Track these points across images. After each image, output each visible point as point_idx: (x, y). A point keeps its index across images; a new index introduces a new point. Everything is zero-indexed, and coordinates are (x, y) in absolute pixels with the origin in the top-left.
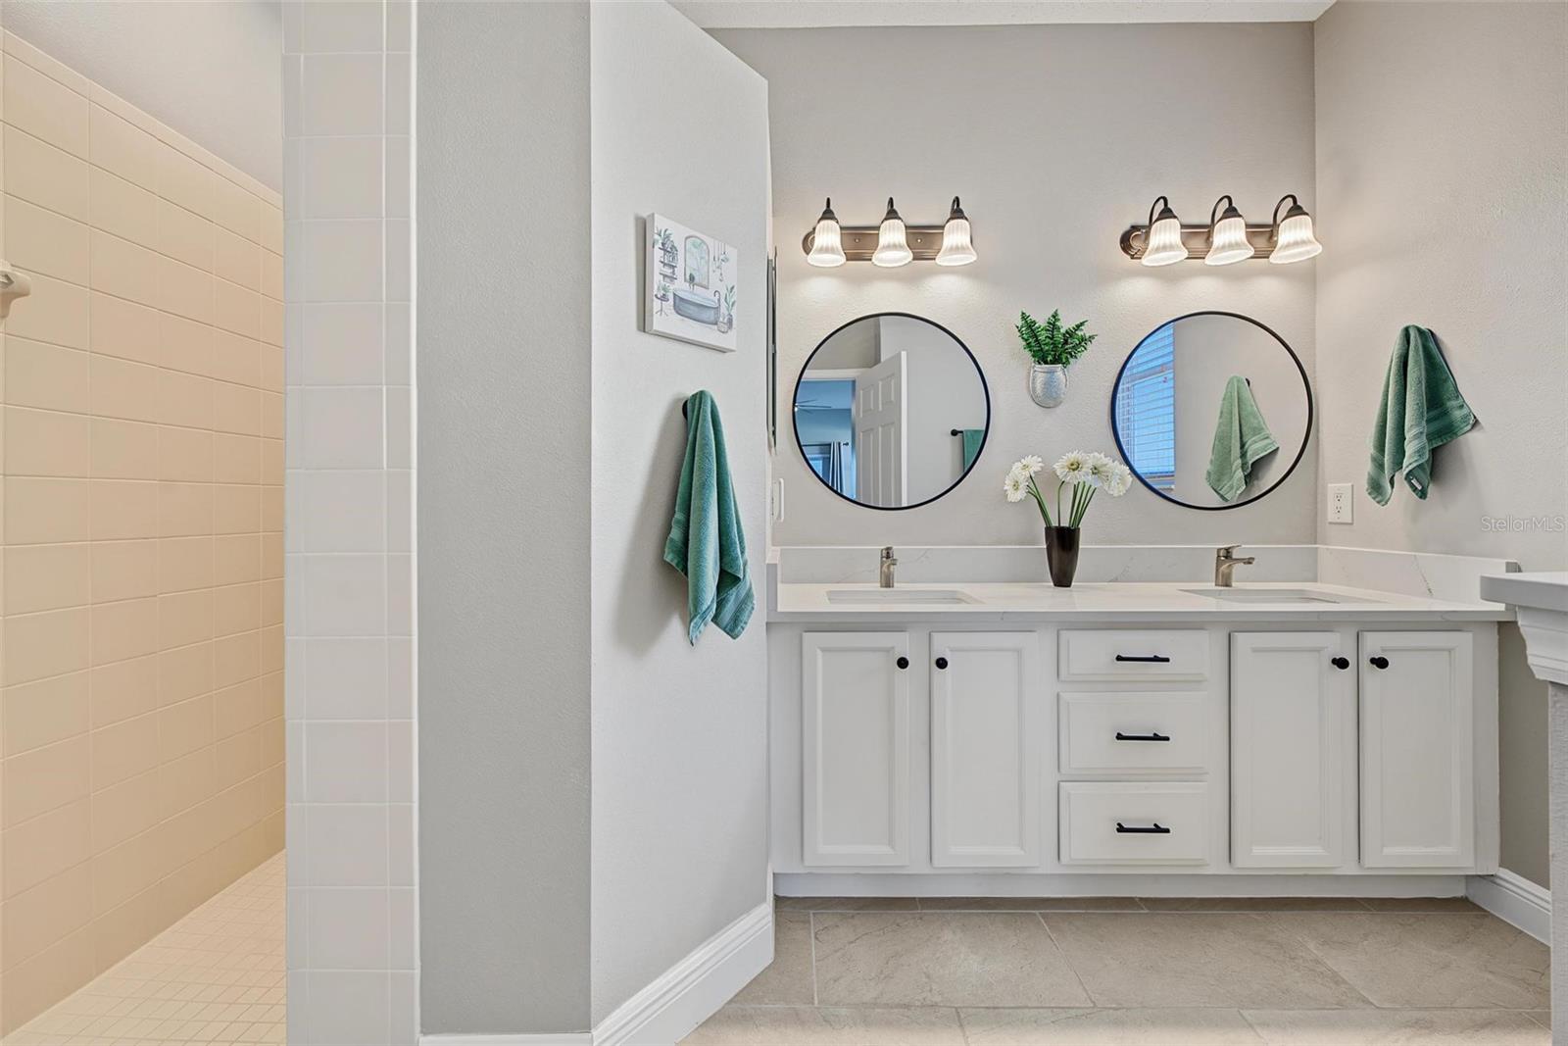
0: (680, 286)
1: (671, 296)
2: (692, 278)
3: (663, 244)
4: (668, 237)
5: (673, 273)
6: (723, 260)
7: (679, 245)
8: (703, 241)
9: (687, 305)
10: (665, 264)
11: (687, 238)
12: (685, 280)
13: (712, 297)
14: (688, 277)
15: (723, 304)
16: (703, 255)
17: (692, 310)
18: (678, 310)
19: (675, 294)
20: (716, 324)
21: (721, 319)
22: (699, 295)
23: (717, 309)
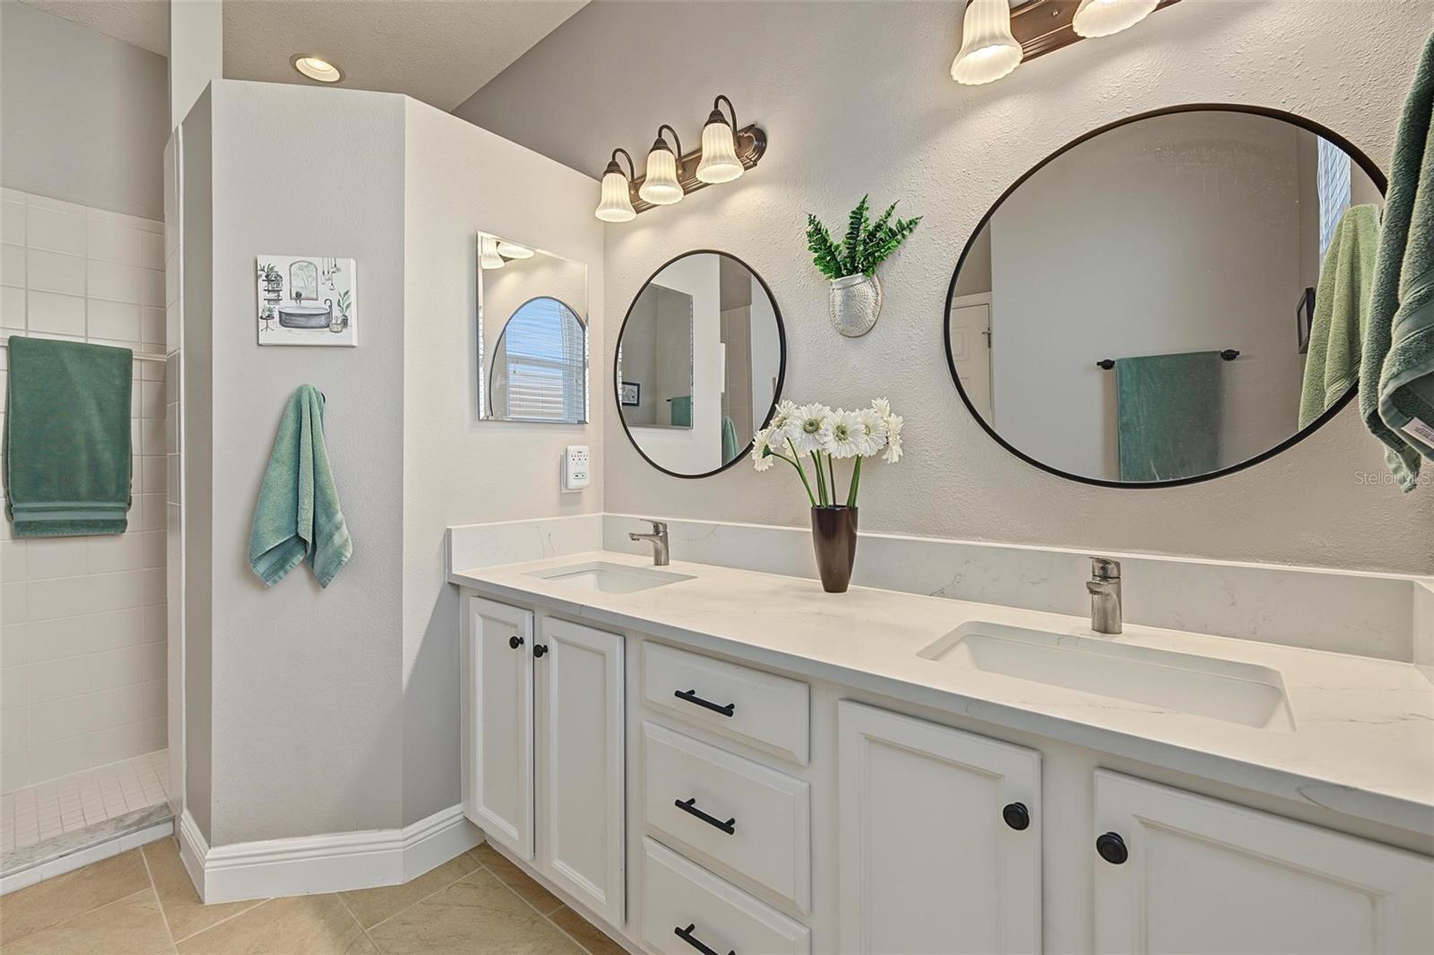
0: (288, 305)
1: (276, 315)
2: (299, 295)
3: (267, 277)
4: (272, 269)
5: (279, 296)
6: (333, 272)
7: (284, 273)
8: (310, 263)
9: (293, 318)
10: (269, 291)
11: (291, 265)
12: (291, 298)
13: (323, 306)
14: (294, 295)
15: (335, 308)
16: (311, 273)
17: (302, 321)
18: (283, 323)
19: (280, 312)
20: (328, 326)
21: (334, 321)
22: (307, 306)
23: (329, 314)
